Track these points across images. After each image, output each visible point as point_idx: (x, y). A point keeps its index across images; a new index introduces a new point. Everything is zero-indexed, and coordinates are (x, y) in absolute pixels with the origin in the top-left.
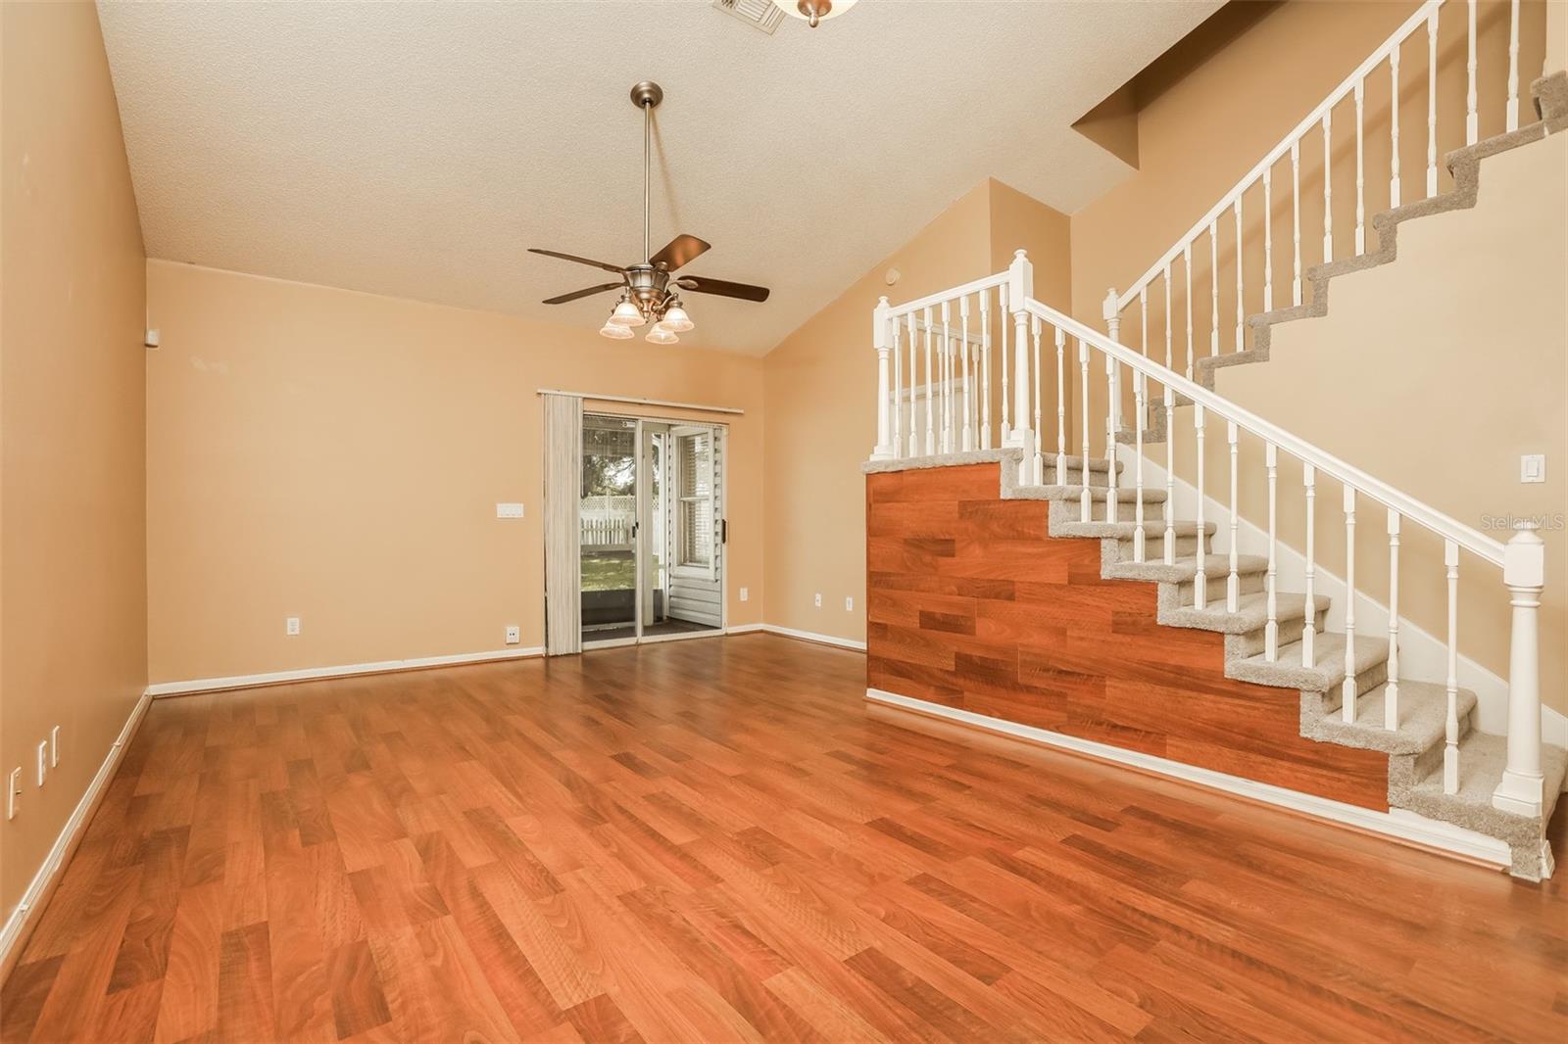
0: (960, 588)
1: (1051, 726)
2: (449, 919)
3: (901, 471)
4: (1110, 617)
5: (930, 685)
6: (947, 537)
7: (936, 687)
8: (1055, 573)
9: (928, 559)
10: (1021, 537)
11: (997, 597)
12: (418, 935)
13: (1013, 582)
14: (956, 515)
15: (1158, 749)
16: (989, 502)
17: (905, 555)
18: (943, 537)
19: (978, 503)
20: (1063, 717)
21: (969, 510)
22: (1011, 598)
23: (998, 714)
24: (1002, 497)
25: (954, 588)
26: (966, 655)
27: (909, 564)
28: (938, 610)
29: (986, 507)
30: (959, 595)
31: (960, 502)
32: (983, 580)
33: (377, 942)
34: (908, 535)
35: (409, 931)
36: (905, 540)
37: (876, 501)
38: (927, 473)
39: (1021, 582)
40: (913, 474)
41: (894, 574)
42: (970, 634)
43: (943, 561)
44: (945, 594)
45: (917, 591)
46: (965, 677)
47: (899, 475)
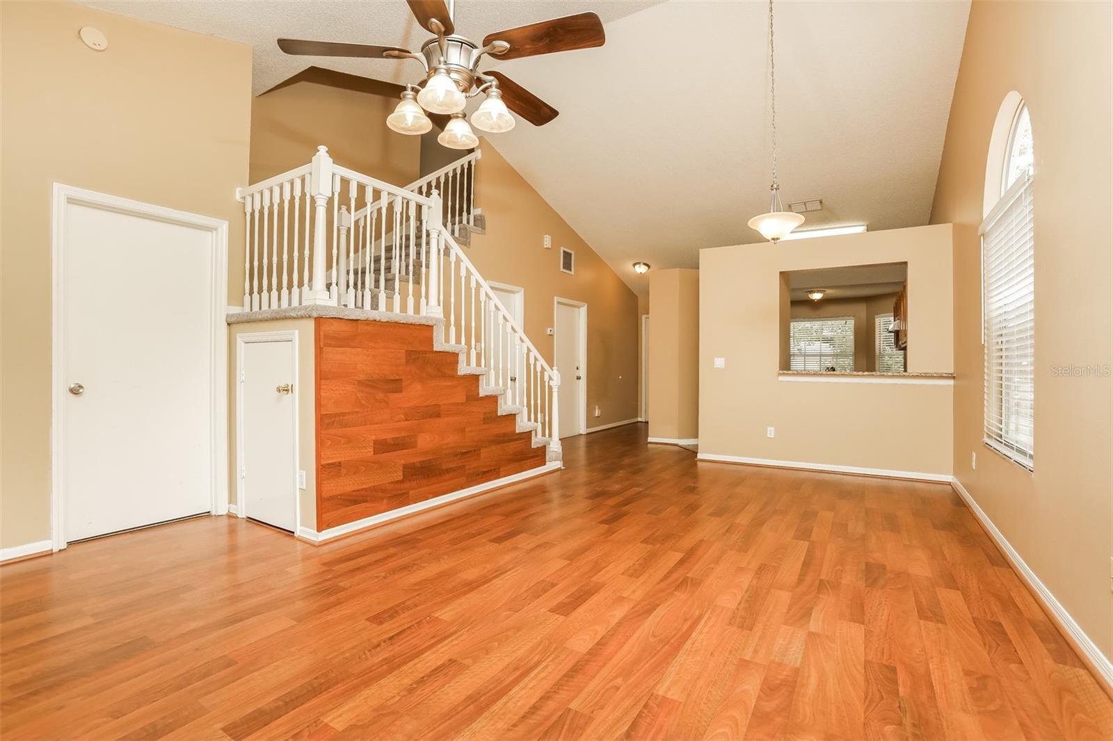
0: (406, 415)
1: (459, 488)
2: (822, 577)
3: (358, 320)
4: (482, 416)
5: (382, 499)
6: (397, 378)
7: (387, 497)
8: (460, 397)
9: (380, 396)
10: (444, 376)
11: (431, 416)
12: (841, 578)
13: (439, 406)
14: (403, 361)
15: (498, 476)
16: (425, 352)
17: (359, 395)
18: (392, 378)
19: (418, 352)
20: (463, 479)
21: (413, 357)
22: (438, 416)
23: (431, 496)
24: (435, 349)
25: (403, 417)
26: (411, 463)
27: (363, 402)
28: (388, 436)
29: (424, 355)
30: (406, 420)
31: (406, 351)
32: (421, 407)
33: (861, 584)
34: (362, 377)
35: (843, 581)
36: (359, 382)
37: (325, 345)
38: (380, 325)
39: (444, 405)
40: (368, 324)
41: (349, 413)
42: (413, 447)
43: (392, 396)
44: (395, 422)
45: (371, 424)
46: (410, 480)
47: (354, 323)
